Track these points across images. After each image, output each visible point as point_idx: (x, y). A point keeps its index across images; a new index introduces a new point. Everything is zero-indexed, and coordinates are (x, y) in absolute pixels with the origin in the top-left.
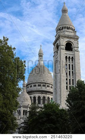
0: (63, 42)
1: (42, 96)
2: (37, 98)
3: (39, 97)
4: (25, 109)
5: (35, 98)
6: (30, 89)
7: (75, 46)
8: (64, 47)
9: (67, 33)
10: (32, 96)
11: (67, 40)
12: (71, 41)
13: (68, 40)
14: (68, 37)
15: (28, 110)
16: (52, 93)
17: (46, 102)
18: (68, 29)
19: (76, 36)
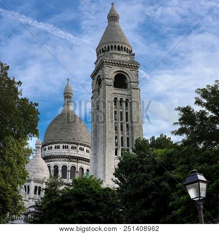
0: (110, 73)
1: (69, 165)
2: (60, 169)
3: (64, 167)
4: (38, 185)
5: (56, 167)
6: (48, 153)
7: (132, 80)
8: (111, 82)
9: (116, 57)
10: (52, 164)
11: (116, 70)
12: (124, 71)
13: (119, 69)
14: (119, 64)
15: (44, 186)
16: (88, 161)
17: (77, 176)
18: (119, 50)
19: (133, 62)
